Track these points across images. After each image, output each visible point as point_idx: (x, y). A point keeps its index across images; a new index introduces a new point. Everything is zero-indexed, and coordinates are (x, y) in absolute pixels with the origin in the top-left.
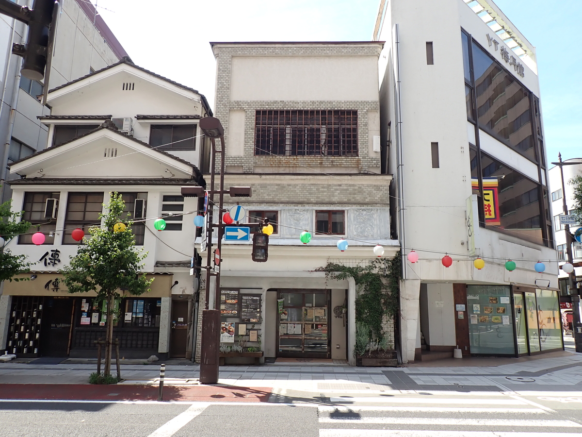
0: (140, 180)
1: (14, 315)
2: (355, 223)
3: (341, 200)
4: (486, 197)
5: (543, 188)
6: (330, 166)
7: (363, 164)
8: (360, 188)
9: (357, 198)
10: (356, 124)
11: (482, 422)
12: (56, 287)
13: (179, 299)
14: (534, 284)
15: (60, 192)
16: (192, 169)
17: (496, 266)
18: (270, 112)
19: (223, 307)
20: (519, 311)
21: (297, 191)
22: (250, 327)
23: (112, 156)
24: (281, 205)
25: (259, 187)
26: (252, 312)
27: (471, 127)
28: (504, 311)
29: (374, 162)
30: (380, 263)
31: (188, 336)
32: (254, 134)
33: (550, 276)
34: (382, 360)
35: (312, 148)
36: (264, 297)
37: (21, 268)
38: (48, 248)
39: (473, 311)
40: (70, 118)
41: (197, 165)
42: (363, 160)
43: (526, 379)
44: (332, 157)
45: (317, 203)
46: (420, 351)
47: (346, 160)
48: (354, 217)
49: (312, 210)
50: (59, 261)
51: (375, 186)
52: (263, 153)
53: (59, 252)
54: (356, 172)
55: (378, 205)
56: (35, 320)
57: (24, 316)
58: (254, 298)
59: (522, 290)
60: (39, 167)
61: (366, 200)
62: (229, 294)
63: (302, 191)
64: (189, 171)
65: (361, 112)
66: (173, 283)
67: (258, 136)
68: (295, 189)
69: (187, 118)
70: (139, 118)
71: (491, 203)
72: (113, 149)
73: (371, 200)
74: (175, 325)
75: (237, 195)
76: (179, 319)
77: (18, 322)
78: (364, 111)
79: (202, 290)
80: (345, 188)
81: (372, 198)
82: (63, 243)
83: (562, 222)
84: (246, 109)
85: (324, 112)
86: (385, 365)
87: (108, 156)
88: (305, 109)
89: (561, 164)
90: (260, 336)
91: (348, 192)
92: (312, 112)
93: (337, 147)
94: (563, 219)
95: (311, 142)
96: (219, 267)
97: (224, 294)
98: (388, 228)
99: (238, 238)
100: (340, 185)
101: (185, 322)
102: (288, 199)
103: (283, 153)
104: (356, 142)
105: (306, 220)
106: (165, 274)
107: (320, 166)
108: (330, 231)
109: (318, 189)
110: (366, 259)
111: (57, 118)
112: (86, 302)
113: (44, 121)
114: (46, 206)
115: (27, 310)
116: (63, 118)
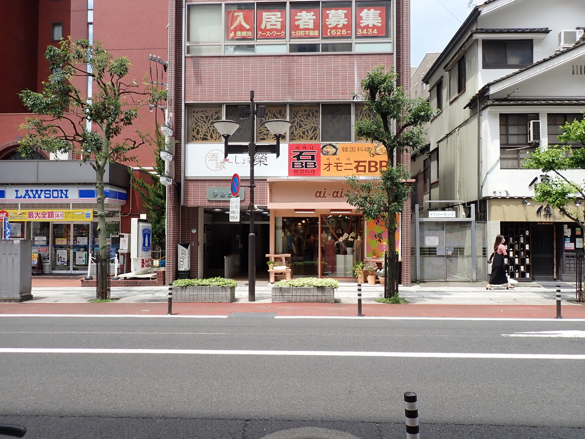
12: (548, 213)
15: (538, 114)
23: (581, 74)
53: (549, 177)
56: (523, 246)
57: (511, 241)
72: (581, 66)
87: (577, 74)
111: (487, 32)
112: (568, 228)
113: (476, 36)
114: (531, 129)
115: (515, 236)
116: (493, 32)
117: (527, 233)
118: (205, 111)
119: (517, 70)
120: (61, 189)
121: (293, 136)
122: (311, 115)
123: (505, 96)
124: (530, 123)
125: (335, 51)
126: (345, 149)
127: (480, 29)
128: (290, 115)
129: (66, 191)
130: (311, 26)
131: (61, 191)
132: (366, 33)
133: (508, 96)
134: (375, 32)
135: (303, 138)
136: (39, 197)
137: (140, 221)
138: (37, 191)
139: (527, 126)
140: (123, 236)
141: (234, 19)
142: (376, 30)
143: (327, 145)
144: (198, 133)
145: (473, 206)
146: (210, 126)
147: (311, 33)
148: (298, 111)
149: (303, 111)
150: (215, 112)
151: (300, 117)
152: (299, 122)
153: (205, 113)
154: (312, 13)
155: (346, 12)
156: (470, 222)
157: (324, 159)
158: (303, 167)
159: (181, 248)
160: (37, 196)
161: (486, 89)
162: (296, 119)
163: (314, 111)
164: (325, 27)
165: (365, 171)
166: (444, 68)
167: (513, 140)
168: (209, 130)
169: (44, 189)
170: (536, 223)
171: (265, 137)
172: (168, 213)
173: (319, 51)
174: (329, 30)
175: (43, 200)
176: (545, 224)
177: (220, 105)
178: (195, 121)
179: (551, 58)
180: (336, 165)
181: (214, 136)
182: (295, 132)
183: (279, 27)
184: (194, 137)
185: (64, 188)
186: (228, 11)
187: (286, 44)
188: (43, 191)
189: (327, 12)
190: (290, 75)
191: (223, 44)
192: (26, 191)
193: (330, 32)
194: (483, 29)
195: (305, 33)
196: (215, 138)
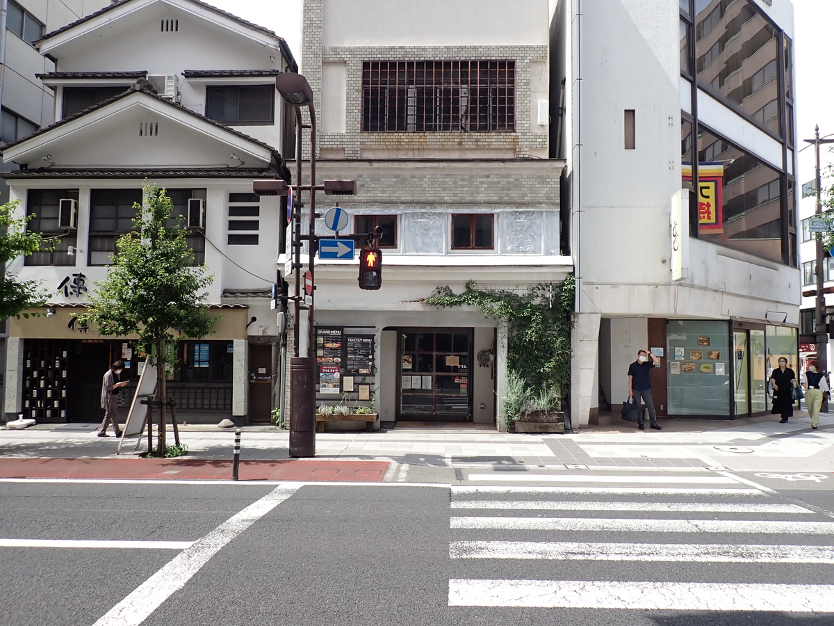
0: (195, 170)
1: (29, 365)
2: (510, 232)
3: (489, 198)
4: (705, 192)
5: (788, 178)
6: (474, 147)
7: (522, 143)
8: (517, 180)
9: (513, 195)
10: (512, 82)
11: (675, 507)
12: (84, 327)
13: (259, 342)
14: (764, 318)
15: (78, 189)
16: (270, 154)
17: (710, 293)
18: (384, 64)
19: (320, 353)
20: (740, 356)
21: (424, 186)
22: (359, 379)
23: (151, 134)
24: (402, 207)
25: (369, 180)
26: (361, 360)
27: (687, 86)
28: (718, 356)
29: (538, 140)
30: (544, 290)
31: (273, 393)
32: (360, 99)
33: (788, 306)
34: (543, 424)
35: (447, 119)
36: (378, 339)
37: (31, 300)
38: (67, 271)
39: (675, 356)
40: (85, 76)
41: (278, 147)
42: (522, 137)
43: (741, 449)
44: (477, 134)
45: (453, 204)
46: (597, 412)
47: (497, 137)
48: (507, 223)
49: (447, 214)
50: (86, 290)
51: (539, 177)
52: (374, 129)
53: (85, 277)
54: (510, 155)
55: (543, 205)
56: (59, 372)
57: (42, 366)
58: (364, 340)
59: (745, 326)
60: (47, 152)
61: (526, 198)
62: (328, 335)
63: (432, 186)
64: (266, 157)
65: (520, 64)
66: (250, 321)
67: (366, 101)
68: (422, 183)
69: (260, 74)
70: (188, 75)
71: (712, 201)
72: (151, 124)
73: (532, 199)
74: (254, 378)
75: (335, 192)
76: (260, 369)
77: (35, 374)
78: (525, 61)
79: (290, 329)
80: (495, 180)
81: (534, 195)
82: (89, 264)
83: (812, 228)
84: (347, 59)
85: (464, 64)
86: (546, 431)
87: (146, 135)
88: (436, 59)
89: (818, 142)
90: (374, 392)
91: (499, 186)
92: (447, 64)
93: (484, 118)
94: (815, 224)
95: (447, 110)
96: (311, 297)
97: (321, 335)
98: (557, 240)
99: (338, 256)
100: (488, 177)
101: (268, 373)
102: (410, 198)
103: (402, 127)
104: (512, 110)
105: (437, 229)
106: (237, 307)
107: (457, 147)
108: (473, 243)
109: (455, 183)
110: (523, 284)
114: (60, 210)
115: (48, 358)
117: (65, 354)
167: (46, 226)
176: (94, 342)
194: (59, 74)
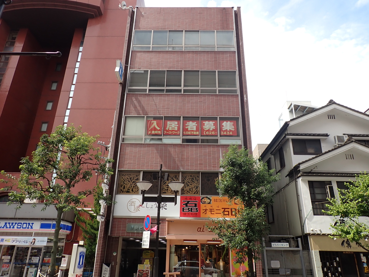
12: (349, 245)
15: (331, 181)
56: (336, 268)
57: (328, 265)
72: (350, 155)
77: (325, 269)
87: (349, 159)
111: (294, 135)
112: (363, 256)
113: (288, 137)
114: (328, 190)
115: (330, 261)
116: (297, 135)
117: (338, 259)
118: (130, 175)
119: (314, 156)
120: (29, 222)
121: (183, 191)
122: (194, 179)
123: (310, 171)
124: (327, 187)
125: (208, 143)
126: (216, 200)
127: (290, 133)
128: (182, 179)
129: (32, 224)
130: (195, 129)
131: (29, 224)
132: (226, 134)
133: (311, 170)
134: (231, 133)
135: (189, 193)
136: (13, 228)
137: (79, 246)
138: (12, 223)
139: (325, 189)
140: (64, 257)
141: (151, 124)
142: (231, 132)
143: (204, 197)
144: (124, 188)
145: (299, 239)
146: (132, 184)
147: (195, 133)
148: (186, 176)
149: (190, 176)
150: (135, 175)
151: (188, 180)
152: (187, 183)
153: (130, 176)
154: (195, 123)
155: (214, 122)
156: (299, 251)
157: (203, 206)
158: (189, 211)
159: (105, 266)
160: (12, 227)
161: (297, 166)
162: (185, 181)
163: (196, 177)
164: (202, 130)
165: (229, 215)
166: (271, 153)
167: (319, 197)
168: (131, 186)
169: (18, 222)
170: (342, 252)
171: (166, 191)
172: (99, 241)
173: (199, 143)
174: (205, 132)
175: (15, 230)
176: (348, 253)
177: (139, 172)
178: (123, 180)
179: (333, 150)
180: (210, 210)
181: (134, 190)
182: (184, 188)
183: (176, 129)
184: (121, 190)
185: (31, 222)
186: (148, 120)
187: (180, 138)
188: (17, 223)
189: (204, 122)
190: (182, 155)
191: (144, 137)
192: (5, 223)
193: (205, 133)
194: (291, 134)
195: (191, 133)
196: (134, 192)
